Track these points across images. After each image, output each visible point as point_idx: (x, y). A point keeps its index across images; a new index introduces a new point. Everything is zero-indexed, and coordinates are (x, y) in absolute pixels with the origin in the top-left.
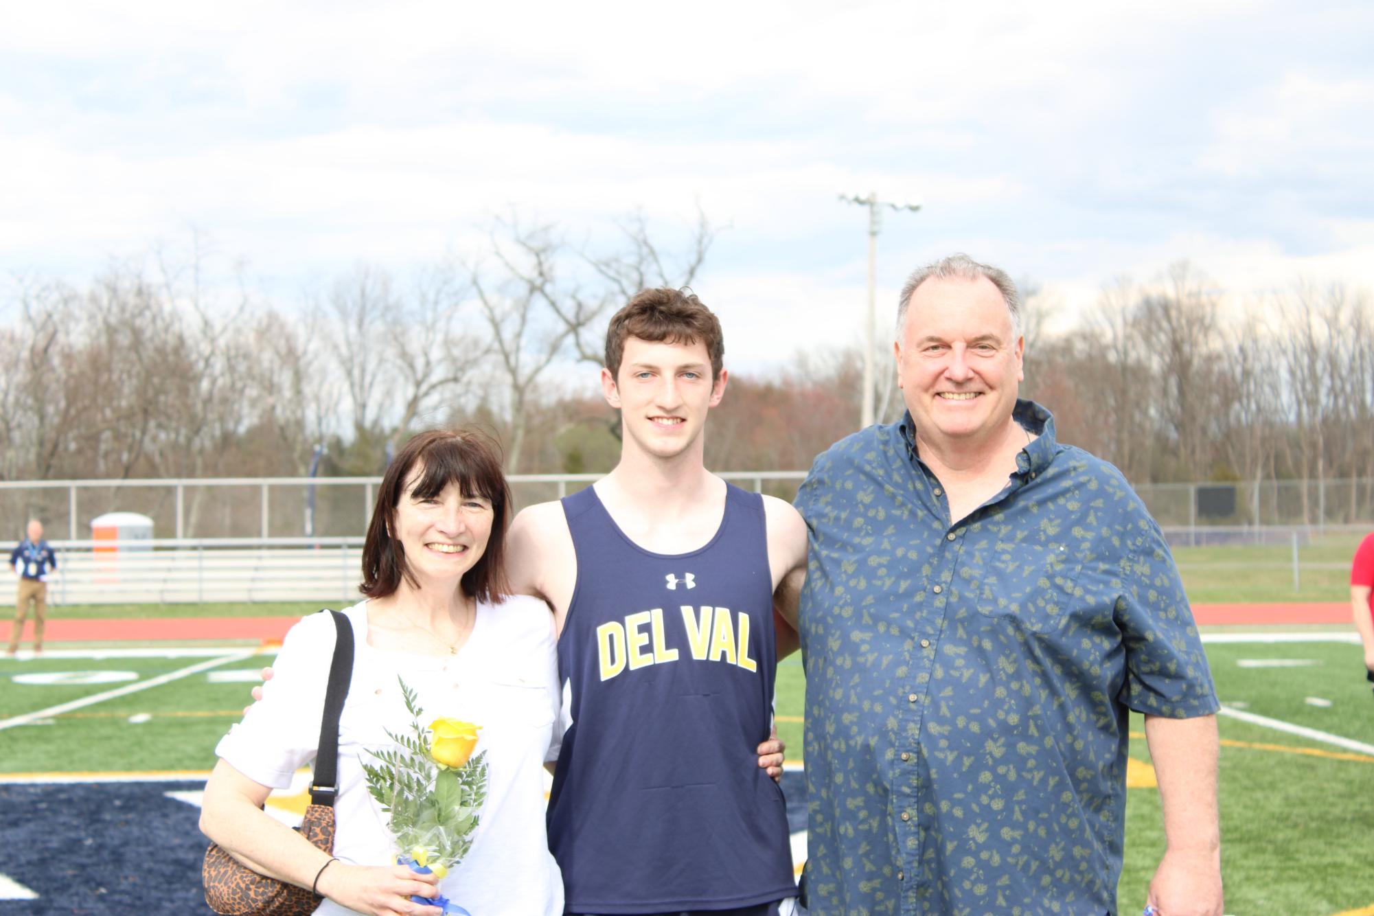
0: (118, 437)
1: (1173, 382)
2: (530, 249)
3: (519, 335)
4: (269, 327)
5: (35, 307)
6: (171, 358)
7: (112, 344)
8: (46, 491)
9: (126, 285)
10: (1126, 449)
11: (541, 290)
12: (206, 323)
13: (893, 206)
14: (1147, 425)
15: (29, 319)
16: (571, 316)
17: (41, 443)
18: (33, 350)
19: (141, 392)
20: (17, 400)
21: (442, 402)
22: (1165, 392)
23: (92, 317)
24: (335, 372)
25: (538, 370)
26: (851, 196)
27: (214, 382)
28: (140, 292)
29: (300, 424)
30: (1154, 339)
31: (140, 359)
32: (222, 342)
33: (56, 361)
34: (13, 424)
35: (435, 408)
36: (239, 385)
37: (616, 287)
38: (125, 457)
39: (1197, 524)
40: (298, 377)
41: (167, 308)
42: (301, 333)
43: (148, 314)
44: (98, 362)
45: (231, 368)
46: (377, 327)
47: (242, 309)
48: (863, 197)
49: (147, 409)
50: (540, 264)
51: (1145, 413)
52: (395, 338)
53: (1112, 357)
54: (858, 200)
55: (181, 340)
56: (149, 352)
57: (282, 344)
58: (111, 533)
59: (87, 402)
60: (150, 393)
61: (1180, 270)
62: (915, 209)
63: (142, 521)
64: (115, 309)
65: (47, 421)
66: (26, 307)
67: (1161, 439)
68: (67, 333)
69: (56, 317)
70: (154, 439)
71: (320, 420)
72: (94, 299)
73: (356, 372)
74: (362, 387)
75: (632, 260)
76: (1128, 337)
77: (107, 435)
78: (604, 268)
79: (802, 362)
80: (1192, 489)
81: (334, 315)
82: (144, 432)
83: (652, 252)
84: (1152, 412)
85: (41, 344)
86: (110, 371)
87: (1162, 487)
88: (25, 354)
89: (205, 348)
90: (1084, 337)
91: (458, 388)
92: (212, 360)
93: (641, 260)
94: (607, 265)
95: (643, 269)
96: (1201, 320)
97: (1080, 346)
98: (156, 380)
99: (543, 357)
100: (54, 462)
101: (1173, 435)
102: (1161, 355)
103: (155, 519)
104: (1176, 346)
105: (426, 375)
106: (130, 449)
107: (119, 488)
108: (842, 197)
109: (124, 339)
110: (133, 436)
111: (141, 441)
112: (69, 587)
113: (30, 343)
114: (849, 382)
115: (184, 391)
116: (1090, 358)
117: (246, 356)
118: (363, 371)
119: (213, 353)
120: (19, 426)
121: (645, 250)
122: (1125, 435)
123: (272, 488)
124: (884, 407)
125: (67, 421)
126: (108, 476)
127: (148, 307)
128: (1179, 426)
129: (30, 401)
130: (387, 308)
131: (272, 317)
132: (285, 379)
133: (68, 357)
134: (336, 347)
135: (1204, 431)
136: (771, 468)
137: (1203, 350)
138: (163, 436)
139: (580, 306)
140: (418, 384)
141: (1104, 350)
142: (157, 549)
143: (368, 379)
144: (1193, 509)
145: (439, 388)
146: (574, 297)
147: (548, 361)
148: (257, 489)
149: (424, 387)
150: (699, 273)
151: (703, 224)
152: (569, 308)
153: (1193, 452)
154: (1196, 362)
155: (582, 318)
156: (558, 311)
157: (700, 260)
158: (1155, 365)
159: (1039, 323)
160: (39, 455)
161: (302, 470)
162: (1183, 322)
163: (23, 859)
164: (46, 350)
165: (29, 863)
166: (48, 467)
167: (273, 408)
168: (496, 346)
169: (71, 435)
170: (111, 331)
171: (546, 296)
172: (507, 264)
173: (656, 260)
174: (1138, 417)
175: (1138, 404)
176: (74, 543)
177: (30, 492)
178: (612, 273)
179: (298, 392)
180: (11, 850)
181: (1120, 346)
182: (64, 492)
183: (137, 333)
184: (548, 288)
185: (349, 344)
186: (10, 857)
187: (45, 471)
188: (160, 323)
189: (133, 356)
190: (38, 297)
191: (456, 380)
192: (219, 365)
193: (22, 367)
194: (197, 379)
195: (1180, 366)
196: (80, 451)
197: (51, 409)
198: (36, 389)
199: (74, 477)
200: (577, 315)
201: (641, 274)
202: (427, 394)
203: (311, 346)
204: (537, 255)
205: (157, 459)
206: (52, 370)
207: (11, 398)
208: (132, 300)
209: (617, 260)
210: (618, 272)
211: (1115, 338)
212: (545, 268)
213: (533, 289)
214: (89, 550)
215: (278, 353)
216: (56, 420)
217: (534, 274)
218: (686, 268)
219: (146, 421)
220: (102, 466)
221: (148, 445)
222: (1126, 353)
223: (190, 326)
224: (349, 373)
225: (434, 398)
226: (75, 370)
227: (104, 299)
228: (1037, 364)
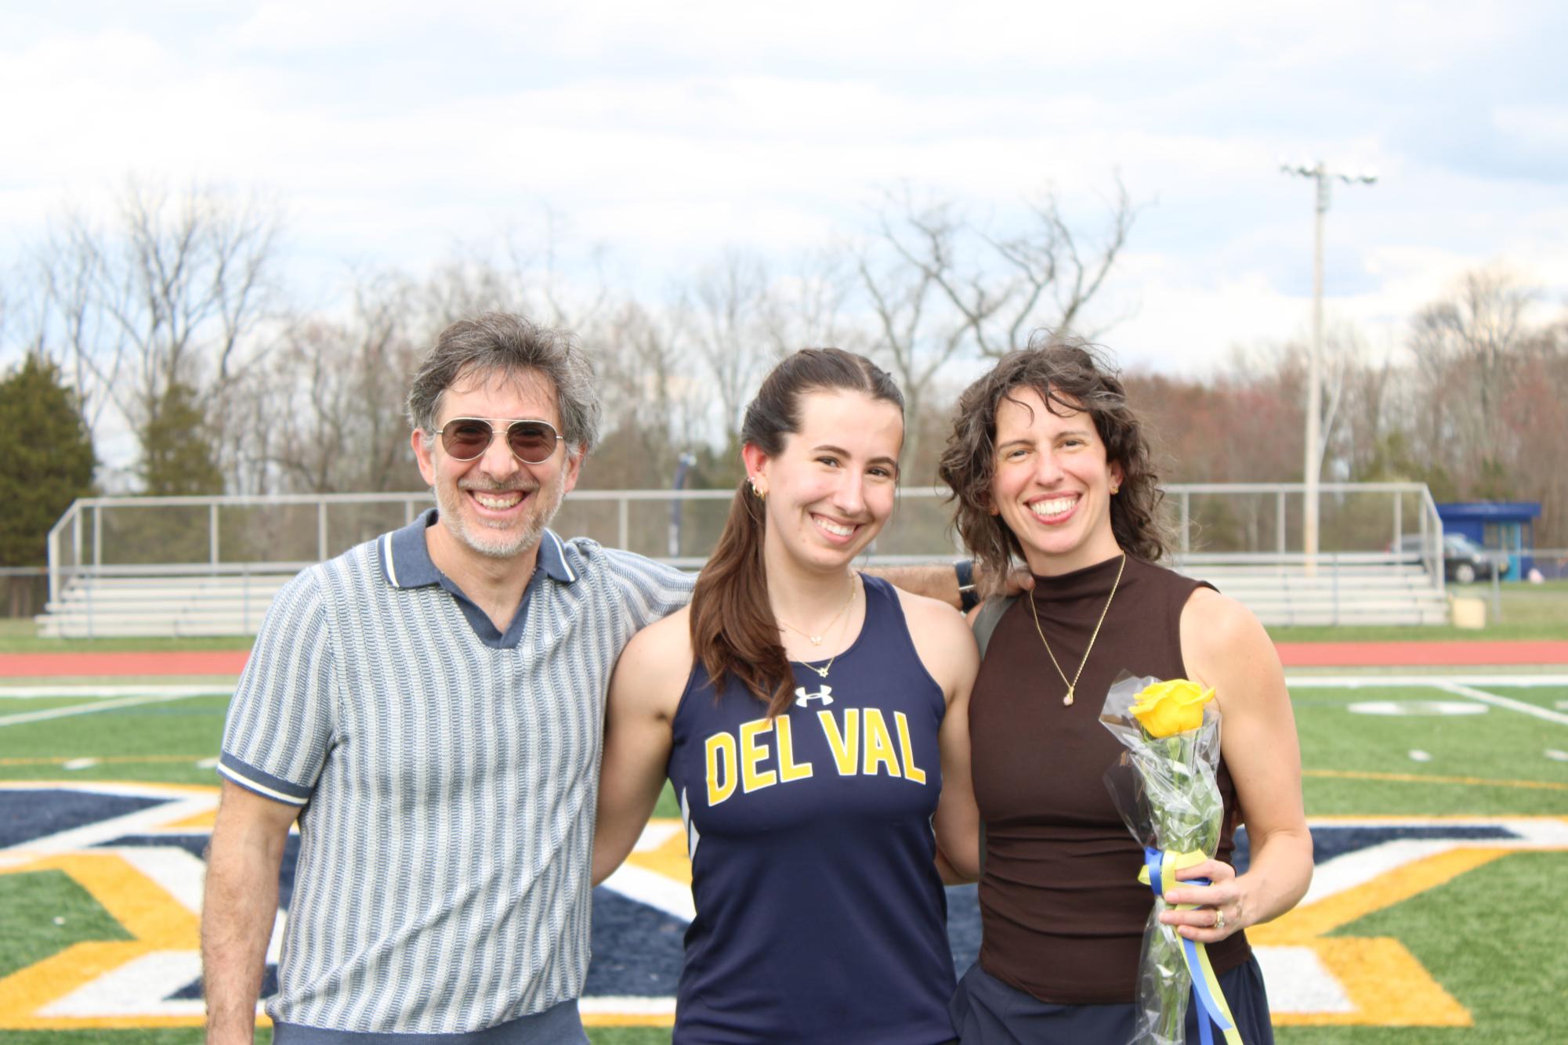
2: (925, 230)
3: (911, 329)
4: (629, 320)
5: (370, 300)
8: (382, 507)
9: (472, 272)
11: (937, 276)
12: (560, 314)
13: (1345, 179)
15: (361, 312)
16: (971, 306)
17: (376, 451)
18: (367, 348)
20: (350, 405)
23: (431, 310)
24: (705, 373)
25: (933, 369)
26: (1295, 166)
28: (487, 281)
29: (664, 430)
33: (393, 360)
34: (345, 430)
37: (1022, 274)
40: (663, 376)
41: (517, 299)
42: (666, 328)
46: (751, 319)
47: (600, 299)
48: (1309, 168)
50: (936, 247)
54: (1303, 172)
57: (644, 338)
62: (1369, 181)
64: (458, 300)
65: (382, 427)
66: (359, 297)
68: (405, 327)
69: (393, 311)
71: (687, 426)
72: (434, 290)
73: (728, 372)
74: (734, 388)
75: (1041, 241)
78: (1009, 251)
79: (1238, 359)
81: (700, 308)
83: (1065, 233)
85: (377, 339)
88: (358, 352)
93: (1052, 243)
94: (1013, 247)
95: (1055, 252)
99: (940, 354)
100: (391, 473)
108: (1285, 168)
113: (362, 339)
114: (1291, 384)
117: (604, 355)
118: (735, 371)
120: (352, 433)
121: (1057, 232)
123: (632, 504)
124: (1333, 409)
127: (496, 294)
129: (363, 404)
130: (764, 297)
131: (634, 309)
132: (649, 380)
133: (406, 354)
134: (704, 343)
136: (1202, 480)
139: (982, 295)
143: (741, 379)
146: (975, 285)
147: (946, 357)
148: (614, 504)
150: (1119, 256)
151: (1124, 200)
152: (969, 297)
155: (984, 309)
156: (957, 301)
157: (1120, 241)
159: (1515, 314)
160: (374, 467)
161: (666, 482)
164: (380, 348)
166: (384, 478)
167: (634, 413)
168: (887, 341)
171: (942, 283)
172: (899, 248)
173: (1069, 242)
177: (365, 507)
178: (1019, 258)
179: (662, 393)
182: (398, 508)
184: (946, 275)
185: (718, 338)
187: (379, 482)
190: (373, 288)
193: (354, 366)
197: (386, 414)
198: (371, 390)
200: (979, 305)
201: (1052, 258)
203: (675, 341)
204: (933, 236)
206: (388, 368)
207: (343, 401)
208: (477, 290)
209: (1024, 242)
210: (1026, 256)
212: (943, 252)
213: (930, 275)
215: (639, 348)
216: (393, 426)
217: (928, 259)
218: (1104, 250)
224: (720, 373)
227: (445, 289)
228: (1513, 360)
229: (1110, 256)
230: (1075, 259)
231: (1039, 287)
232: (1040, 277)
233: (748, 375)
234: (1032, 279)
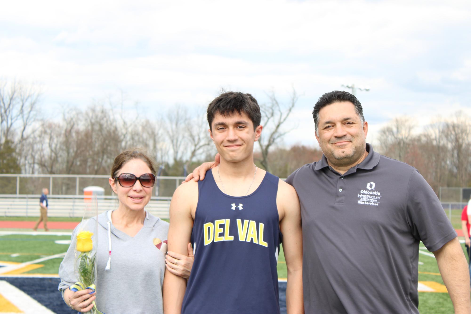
0: (94, 160)
1: (456, 152)
4: (146, 125)
5: (67, 116)
6: (112, 134)
7: (93, 130)
8: (69, 179)
9: (98, 109)
10: (439, 175)
12: (125, 123)
13: (360, 89)
14: (446, 167)
15: (65, 119)
17: (68, 162)
18: (66, 131)
19: (102, 145)
20: (60, 148)
21: (203, 152)
22: (453, 156)
23: (86, 120)
24: (168, 141)
26: (346, 85)
27: (126, 143)
28: (102, 112)
29: (155, 157)
30: (449, 137)
31: (102, 135)
32: (130, 130)
33: (74, 134)
34: (59, 155)
35: (201, 154)
36: (135, 144)
38: (96, 167)
39: (463, 202)
40: (155, 142)
41: (112, 117)
42: (157, 127)
43: (105, 119)
44: (88, 135)
45: (133, 138)
46: (182, 126)
47: (137, 118)
48: (350, 86)
49: (104, 151)
51: (445, 163)
52: (189, 130)
53: (435, 143)
54: (348, 87)
55: (116, 129)
56: (105, 132)
57: (150, 131)
58: (90, 193)
59: (83, 149)
60: (105, 146)
61: (459, 114)
62: (367, 90)
63: (100, 189)
64: (94, 117)
65: (70, 155)
66: (64, 115)
67: (451, 172)
68: (78, 125)
69: (74, 120)
70: (106, 162)
71: (162, 157)
72: (87, 114)
73: (175, 141)
74: (176, 146)
75: (270, 105)
76: (440, 137)
77: (90, 160)
80: (461, 189)
81: (167, 121)
82: (102, 159)
83: (277, 103)
84: (448, 162)
85: (69, 128)
86: (91, 138)
87: (451, 188)
88: (63, 132)
89: (124, 131)
90: (425, 136)
91: (209, 147)
92: (126, 136)
93: (273, 105)
95: (273, 108)
96: (466, 131)
97: (424, 139)
98: (107, 142)
100: (72, 168)
101: (455, 170)
102: (452, 143)
103: (105, 189)
104: (457, 140)
105: (198, 143)
106: (98, 165)
107: (93, 179)
109: (97, 128)
110: (99, 160)
111: (101, 163)
112: (75, 211)
113: (65, 128)
115: (116, 145)
116: (427, 143)
117: (138, 134)
118: (177, 140)
119: (126, 133)
120: (61, 156)
121: (274, 102)
122: (438, 170)
125: (77, 155)
126: (90, 173)
127: (105, 116)
128: (458, 167)
129: (64, 148)
130: (186, 119)
131: (148, 122)
132: (151, 143)
133: (78, 133)
134: (168, 132)
135: (466, 169)
137: (467, 142)
138: (109, 161)
140: (196, 146)
141: (431, 141)
142: (106, 199)
143: (179, 143)
144: (461, 196)
145: (203, 147)
149: (198, 147)
150: (293, 110)
151: (295, 94)
153: (462, 177)
154: (464, 146)
157: (293, 106)
158: (450, 146)
159: (409, 131)
160: (67, 167)
162: (460, 131)
163: (55, 304)
164: (70, 131)
165: (57, 305)
166: (70, 170)
169: (78, 159)
170: (92, 125)
173: (278, 105)
174: (443, 164)
175: (443, 160)
176: (77, 196)
177: (64, 178)
178: (263, 110)
179: (155, 147)
180: (51, 300)
181: (438, 140)
182: (74, 179)
183: (101, 126)
185: (172, 131)
186: (51, 303)
188: (109, 123)
189: (100, 133)
190: (68, 113)
191: (208, 144)
192: (128, 137)
193: (62, 136)
194: (121, 141)
195: (458, 147)
196: (81, 165)
197: (71, 151)
198: (67, 143)
199: (78, 173)
201: (273, 110)
202: (199, 149)
203: (160, 132)
205: (107, 169)
206: (72, 137)
207: (58, 146)
208: (100, 115)
209: (265, 105)
210: (265, 109)
211: (436, 137)
214: (83, 199)
215: (148, 133)
216: (73, 154)
218: (288, 108)
219: (103, 156)
220: (88, 170)
221: (104, 164)
222: (439, 142)
223: (119, 124)
224: (172, 141)
225: (201, 150)
226: (80, 138)
227: (91, 114)
228: (409, 145)
229: (290, 110)
230: (280, 111)
231: (269, 119)
232: (269, 116)
233: (181, 142)
234: (267, 116)
